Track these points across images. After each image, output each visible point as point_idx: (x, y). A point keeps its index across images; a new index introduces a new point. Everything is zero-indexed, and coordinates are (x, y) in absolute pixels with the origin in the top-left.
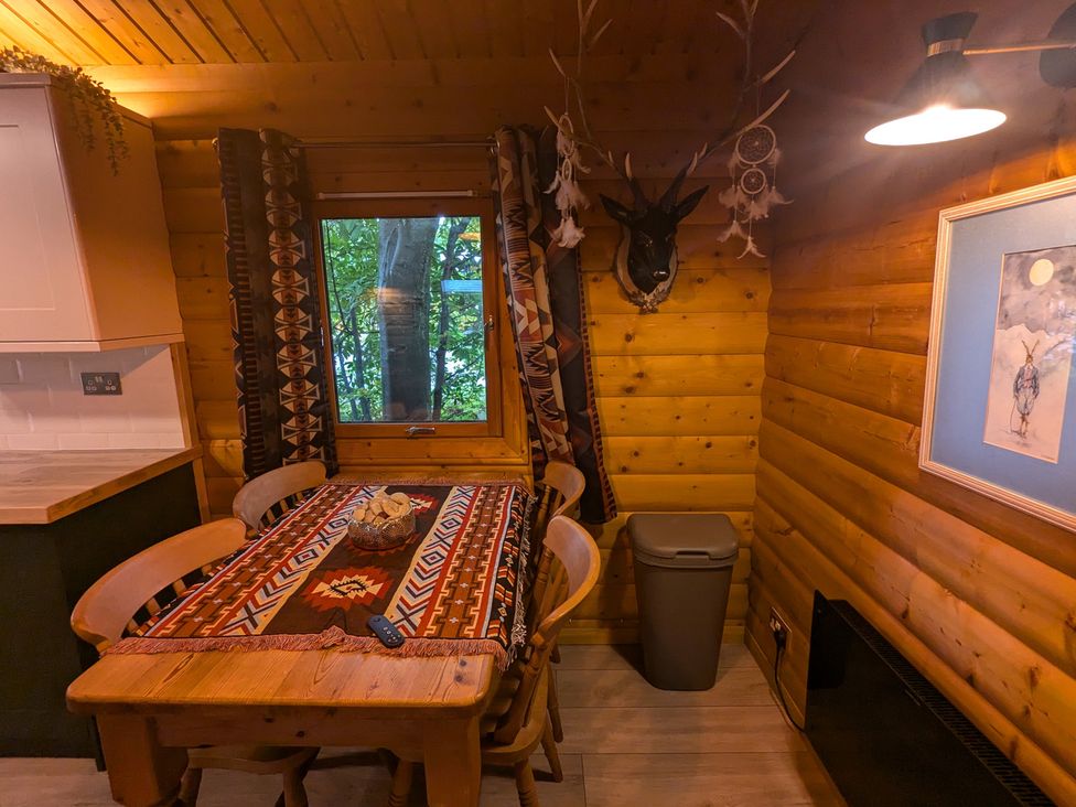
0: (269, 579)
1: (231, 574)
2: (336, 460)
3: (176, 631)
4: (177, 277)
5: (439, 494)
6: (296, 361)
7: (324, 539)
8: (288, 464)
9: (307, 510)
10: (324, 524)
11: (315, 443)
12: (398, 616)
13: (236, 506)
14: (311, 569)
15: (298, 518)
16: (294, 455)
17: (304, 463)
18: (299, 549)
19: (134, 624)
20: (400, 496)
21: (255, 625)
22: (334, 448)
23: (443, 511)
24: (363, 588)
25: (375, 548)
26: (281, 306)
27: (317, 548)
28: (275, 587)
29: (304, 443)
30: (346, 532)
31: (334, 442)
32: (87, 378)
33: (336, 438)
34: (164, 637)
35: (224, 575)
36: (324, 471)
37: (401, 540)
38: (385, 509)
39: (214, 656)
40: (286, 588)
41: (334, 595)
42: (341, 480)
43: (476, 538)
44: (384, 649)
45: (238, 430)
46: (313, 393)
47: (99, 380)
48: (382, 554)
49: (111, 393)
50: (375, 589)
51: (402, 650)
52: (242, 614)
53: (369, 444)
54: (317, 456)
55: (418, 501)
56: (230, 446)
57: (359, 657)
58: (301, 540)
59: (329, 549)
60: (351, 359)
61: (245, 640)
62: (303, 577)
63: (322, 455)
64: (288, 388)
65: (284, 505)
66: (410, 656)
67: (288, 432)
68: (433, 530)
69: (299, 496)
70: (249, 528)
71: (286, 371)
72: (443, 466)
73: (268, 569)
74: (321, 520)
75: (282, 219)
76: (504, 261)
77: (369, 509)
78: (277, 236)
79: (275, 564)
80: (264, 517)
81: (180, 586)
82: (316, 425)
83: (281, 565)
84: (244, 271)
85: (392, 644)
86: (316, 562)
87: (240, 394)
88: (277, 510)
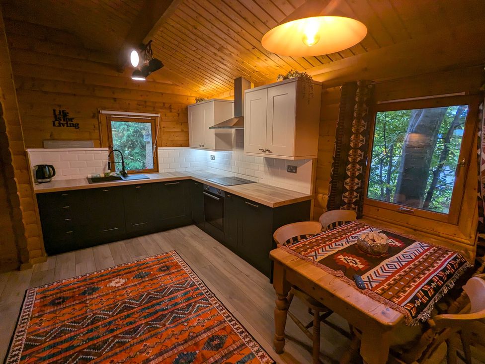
0: (325, 246)
1: (314, 240)
2: (362, 213)
3: (295, 250)
4: (319, 135)
5: (407, 242)
6: (353, 170)
7: (347, 241)
8: (342, 209)
9: (345, 228)
10: (349, 236)
11: (355, 203)
12: (366, 279)
13: (320, 219)
14: (339, 249)
15: (340, 230)
16: (345, 207)
17: (348, 211)
18: (337, 241)
19: (286, 243)
20: (383, 235)
21: (316, 259)
22: (362, 208)
23: (406, 250)
24: (356, 264)
25: (366, 252)
26: (352, 148)
27: (344, 243)
28: (326, 250)
29: (350, 203)
30: (356, 242)
31: (362, 205)
32: (289, 167)
33: (364, 204)
34: (292, 250)
35: (311, 239)
36: (356, 216)
37: (379, 254)
38: (375, 238)
39: (303, 261)
40: (329, 252)
41: (345, 261)
42: (362, 221)
43: (419, 268)
44: (356, 287)
45: (327, 192)
46: (358, 184)
47: (292, 168)
48: (369, 255)
49: (294, 172)
50: (361, 267)
51: (363, 291)
52: (313, 253)
53: (378, 210)
54: (354, 209)
55: (394, 241)
56: (324, 197)
57: (347, 285)
58: (339, 238)
59: (348, 245)
60: (387, 168)
61: (312, 261)
62: (336, 251)
63: (357, 209)
64: (348, 180)
65: (337, 224)
66: (366, 295)
67: (345, 197)
68: (397, 255)
69: (344, 222)
70: (323, 228)
71: (349, 173)
72: (415, 230)
73: (325, 243)
74: (348, 234)
75: (359, 114)
76: (480, 130)
77: (368, 236)
78: (356, 121)
79: (328, 243)
80: (329, 226)
81: (299, 238)
82: (356, 197)
83: (330, 244)
84: (341, 135)
85: (361, 288)
86: (342, 248)
87: (331, 179)
88: (334, 225)
